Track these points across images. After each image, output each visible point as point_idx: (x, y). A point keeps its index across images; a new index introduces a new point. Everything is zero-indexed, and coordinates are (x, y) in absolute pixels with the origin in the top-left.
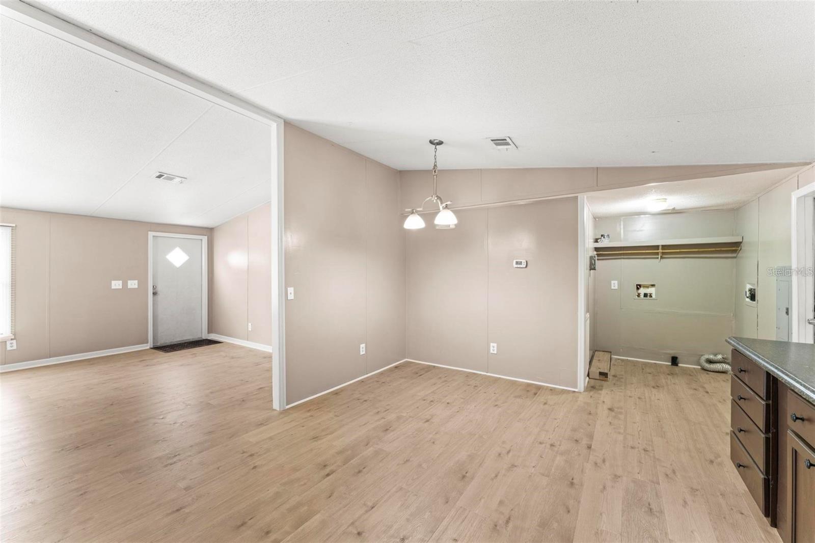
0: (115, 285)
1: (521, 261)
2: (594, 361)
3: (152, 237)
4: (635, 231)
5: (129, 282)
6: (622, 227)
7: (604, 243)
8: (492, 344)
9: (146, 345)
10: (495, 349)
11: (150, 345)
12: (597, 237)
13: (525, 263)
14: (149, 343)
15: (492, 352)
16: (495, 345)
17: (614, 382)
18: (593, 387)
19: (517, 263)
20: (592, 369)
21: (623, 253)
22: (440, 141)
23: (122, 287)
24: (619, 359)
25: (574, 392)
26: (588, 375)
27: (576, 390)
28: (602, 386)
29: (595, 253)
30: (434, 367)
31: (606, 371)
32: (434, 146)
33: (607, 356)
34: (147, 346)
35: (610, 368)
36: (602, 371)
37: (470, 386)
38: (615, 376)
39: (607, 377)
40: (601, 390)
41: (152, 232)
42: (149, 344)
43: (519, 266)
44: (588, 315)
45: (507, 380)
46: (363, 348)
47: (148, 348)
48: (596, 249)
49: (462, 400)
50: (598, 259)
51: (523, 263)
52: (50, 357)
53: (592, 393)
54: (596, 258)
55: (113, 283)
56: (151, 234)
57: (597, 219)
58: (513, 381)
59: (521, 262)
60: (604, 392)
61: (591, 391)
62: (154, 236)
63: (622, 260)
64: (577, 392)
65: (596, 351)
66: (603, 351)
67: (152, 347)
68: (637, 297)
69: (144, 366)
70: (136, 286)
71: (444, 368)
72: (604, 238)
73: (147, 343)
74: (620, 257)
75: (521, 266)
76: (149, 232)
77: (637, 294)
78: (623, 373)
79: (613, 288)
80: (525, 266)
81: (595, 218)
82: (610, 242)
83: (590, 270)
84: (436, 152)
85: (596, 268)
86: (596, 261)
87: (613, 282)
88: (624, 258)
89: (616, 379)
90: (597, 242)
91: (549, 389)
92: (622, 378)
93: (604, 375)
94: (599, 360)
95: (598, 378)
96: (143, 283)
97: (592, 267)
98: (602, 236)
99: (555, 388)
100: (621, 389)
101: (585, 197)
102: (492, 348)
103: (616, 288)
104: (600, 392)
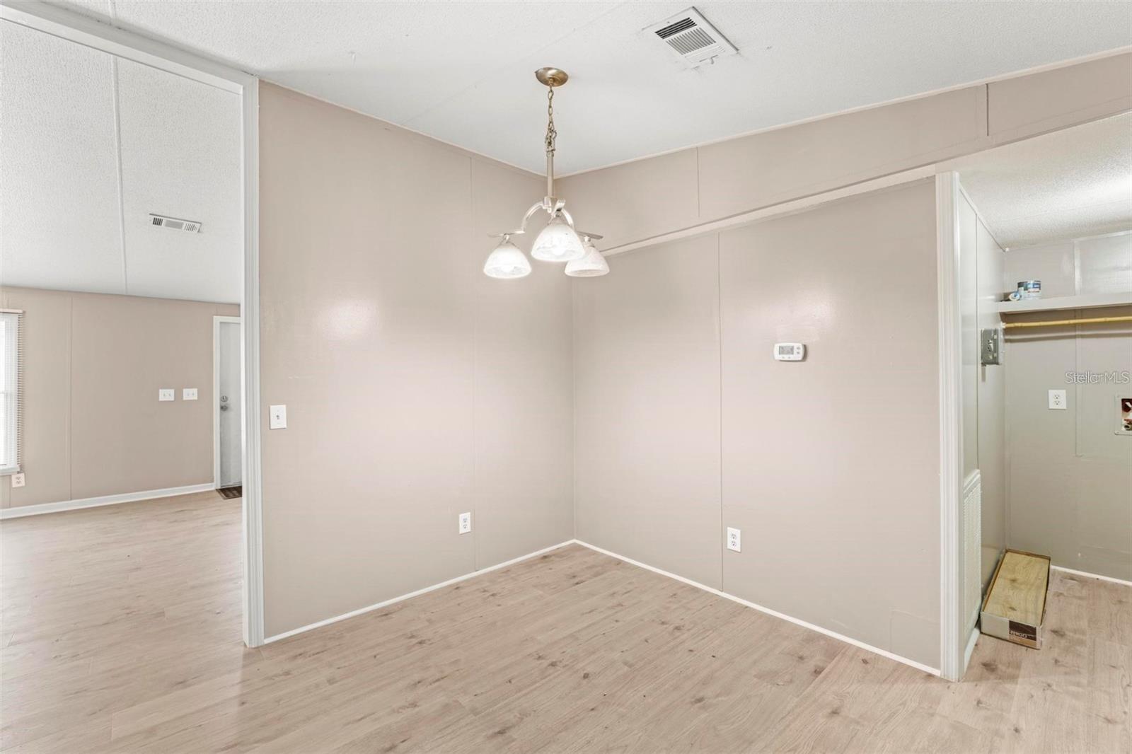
0: (164, 395)
1: (791, 344)
2: (1000, 583)
3: (219, 324)
4: (1116, 269)
5: (185, 391)
6: (1077, 262)
7: (1028, 302)
8: (730, 530)
9: (210, 484)
10: (738, 541)
11: (217, 484)
12: (1007, 291)
13: (802, 351)
14: (215, 481)
15: (730, 546)
16: (737, 532)
17: (1055, 653)
18: (989, 667)
19: (782, 350)
20: (991, 607)
21: (1082, 324)
22: (561, 72)
23: (175, 398)
24: (1072, 578)
25: (930, 676)
26: (978, 624)
27: (936, 672)
28: (1018, 667)
29: (1003, 325)
30: (619, 562)
31: (1030, 621)
32: (549, 87)
33: (1039, 567)
34: (212, 486)
35: (1044, 611)
36: (1019, 618)
37: (665, 626)
38: (1057, 632)
39: (1035, 639)
40: (1013, 678)
41: (219, 317)
42: (214, 484)
43: (786, 357)
44: (976, 476)
45: (762, 615)
46: (465, 520)
47: (213, 488)
48: (1005, 317)
49: (626, 668)
50: (1007, 341)
51: (795, 351)
52: (71, 499)
53: (982, 690)
54: (1001, 336)
55: (162, 392)
56: (217, 320)
57: (1007, 249)
58: (775, 619)
59: (792, 349)
60: (1019, 689)
61: (980, 679)
62: (221, 323)
63: (1079, 341)
64: (940, 680)
65: (1007, 552)
66: (1028, 554)
67: (219, 488)
68: (1124, 429)
69: (171, 522)
70: (195, 398)
71: (638, 567)
72: (1026, 289)
73: (212, 481)
74: (1073, 334)
75: (792, 357)
76: (215, 317)
77: (1125, 423)
78: (1084, 624)
79: (1052, 406)
80: (800, 357)
81: (1000, 246)
82: (1041, 298)
83: (984, 364)
84: (551, 99)
85: (1001, 360)
86: (1001, 344)
87: (1052, 393)
88: (1082, 336)
89: (1063, 642)
90: (1009, 300)
91: (862, 656)
92: (1082, 643)
93: (1023, 632)
94: (1014, 581)
95: (1008, 637)
96: (205, 393)
97: (989, 357)
98: (1020, 285)
99: (878, 657)
100: (1078, 684)
101: (957, 175)
102: (730, 539)
103: (1063, 405)
104: (1009, 686)
